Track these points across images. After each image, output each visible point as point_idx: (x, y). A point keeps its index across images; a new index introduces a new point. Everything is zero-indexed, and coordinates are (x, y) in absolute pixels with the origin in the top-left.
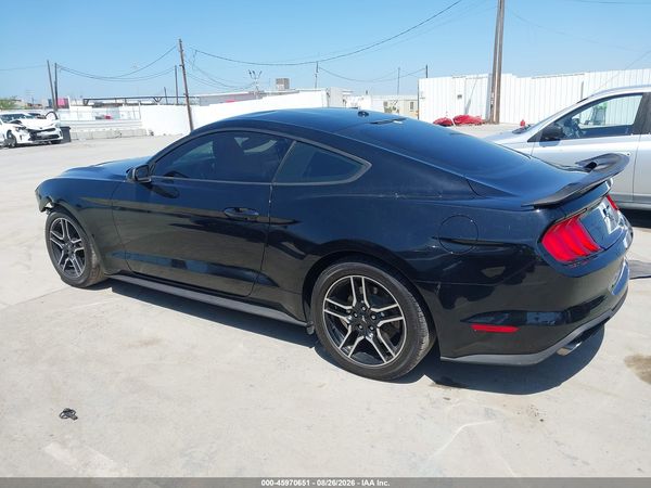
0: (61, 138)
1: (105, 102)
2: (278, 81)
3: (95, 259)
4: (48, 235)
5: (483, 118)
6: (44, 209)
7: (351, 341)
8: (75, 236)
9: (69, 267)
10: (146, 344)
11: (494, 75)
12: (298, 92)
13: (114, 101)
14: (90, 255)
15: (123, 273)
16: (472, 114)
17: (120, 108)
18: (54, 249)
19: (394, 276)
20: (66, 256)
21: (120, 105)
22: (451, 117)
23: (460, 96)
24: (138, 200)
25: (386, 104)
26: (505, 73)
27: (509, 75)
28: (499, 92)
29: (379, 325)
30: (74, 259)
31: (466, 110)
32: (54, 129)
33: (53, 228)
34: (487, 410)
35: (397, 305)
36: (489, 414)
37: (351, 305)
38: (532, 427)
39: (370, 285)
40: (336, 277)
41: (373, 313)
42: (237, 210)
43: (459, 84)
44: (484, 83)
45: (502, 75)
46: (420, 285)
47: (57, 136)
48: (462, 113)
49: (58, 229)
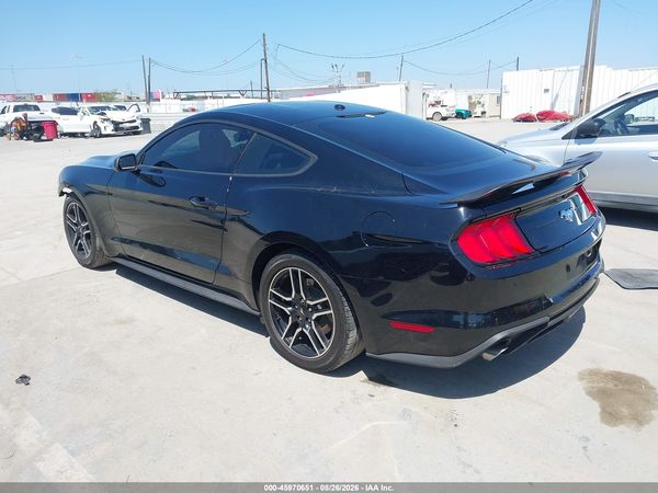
0: (141, 129)
1: (196, 95)
2: (360, 75)
3: (98, 242)
4: (66, 219)
5: (572, 113)
6: (62, 194)
7: (291, 332)
8: (84, 219)
9: (81, 249)
10: (122, 322)
11: (586, 66)
12: (378, 85)
13: (203, 94)
14: (95, 238)
15: (120, 256)
16: (558, 110)
17: (206, 101)
18: (69, 231)
19: (323, 269)
20: (79, 238)
21: (206, 98)
22: (534, 113)
23: (546, 91)
24: (127, 187)
25: (470, 98)
26: (599, 65)
27: (603, 67)
28: (590, 86)
29: (314, 318)
30: (83, 241)
31: (553, 105)
32: (134, 121)
33: (69, 211)
34: (404, 411)
35: (327, 298)
36: (406, 414)
37: (290, 296)
38: (442, 431)
39: (305, 277)
40: (279, 267)
41: (309, 306)
42: (202, 199)
43: (547, 78)
44: (575, 75)
45: (596, 68)
46: (345, 279)
47: (137, 127)
48: (548, 108)
49: (72, 212)
